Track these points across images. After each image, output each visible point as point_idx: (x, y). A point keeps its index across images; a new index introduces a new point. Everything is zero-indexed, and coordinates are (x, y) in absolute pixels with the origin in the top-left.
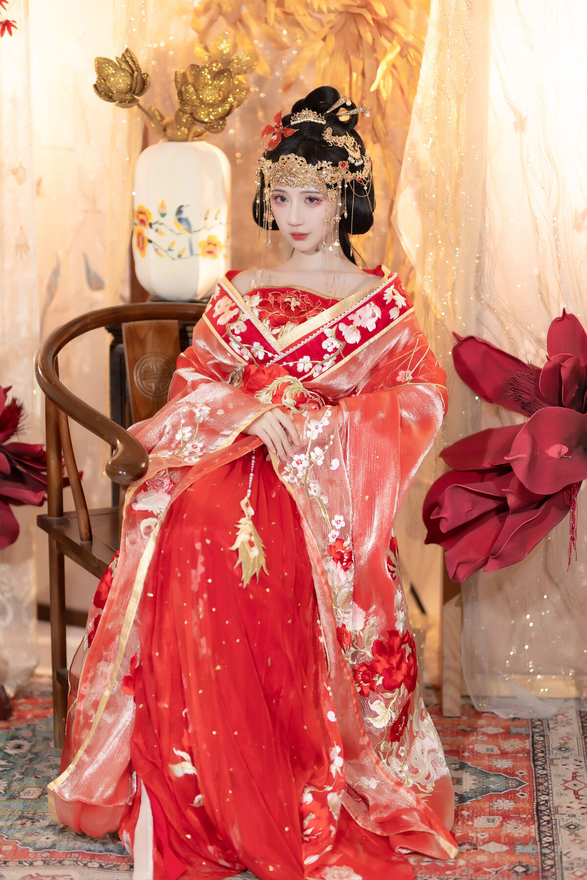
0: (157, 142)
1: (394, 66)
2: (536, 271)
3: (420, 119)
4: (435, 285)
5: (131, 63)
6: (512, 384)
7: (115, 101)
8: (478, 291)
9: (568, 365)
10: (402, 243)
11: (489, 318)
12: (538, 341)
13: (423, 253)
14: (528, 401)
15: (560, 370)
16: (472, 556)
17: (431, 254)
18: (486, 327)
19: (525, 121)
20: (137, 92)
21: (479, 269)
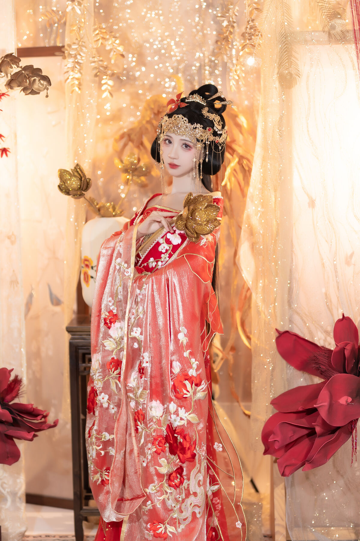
0: (94, 218)
1: (235, 170)
2: (324, 290)
3: (252, 201)
4: (264, 300)
5: (80, 172)
6: (314, 360)
7: (71, 195)
8: (290, 303)
9: (348, 349)
10: (243, 275)
11: (297, 319)
12: (326, 332)
13: (256, 280)
14: (324, 370)
15: (344, 351)
16: (294, 462)
17: (261, 281)
18: (295, 324)
19: (315, 201)
20: (83, 189)
21: (290, 290)
